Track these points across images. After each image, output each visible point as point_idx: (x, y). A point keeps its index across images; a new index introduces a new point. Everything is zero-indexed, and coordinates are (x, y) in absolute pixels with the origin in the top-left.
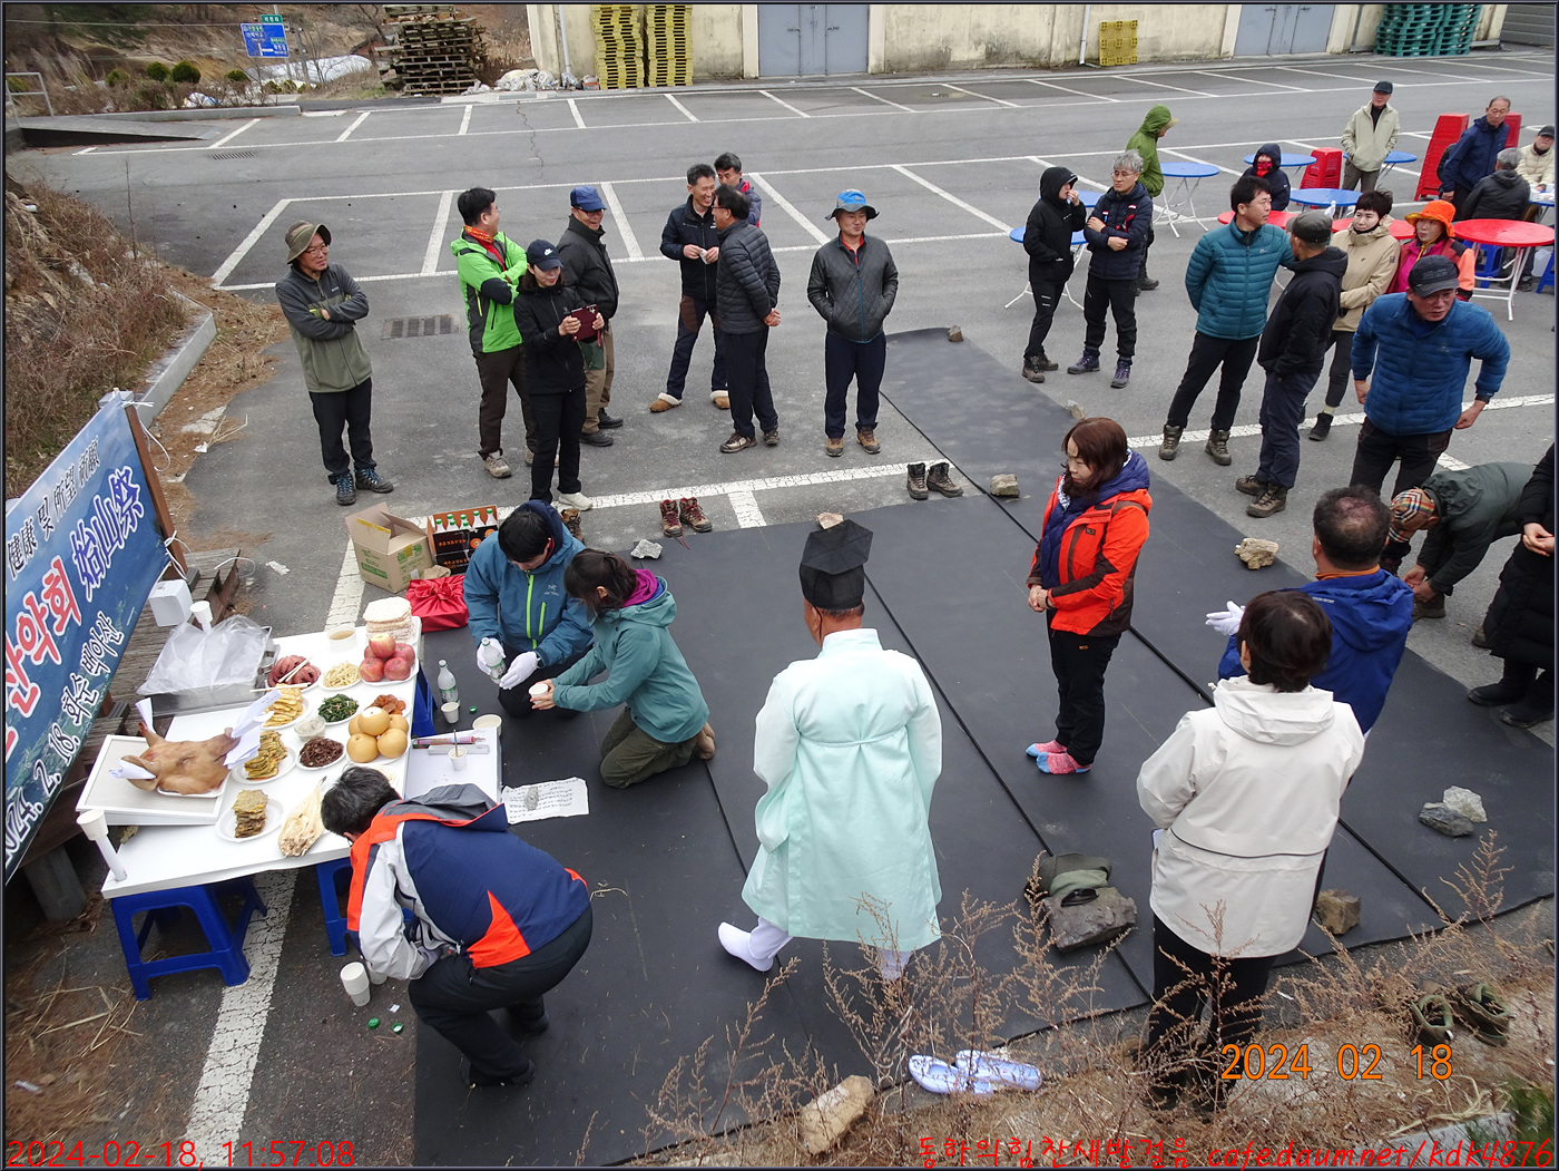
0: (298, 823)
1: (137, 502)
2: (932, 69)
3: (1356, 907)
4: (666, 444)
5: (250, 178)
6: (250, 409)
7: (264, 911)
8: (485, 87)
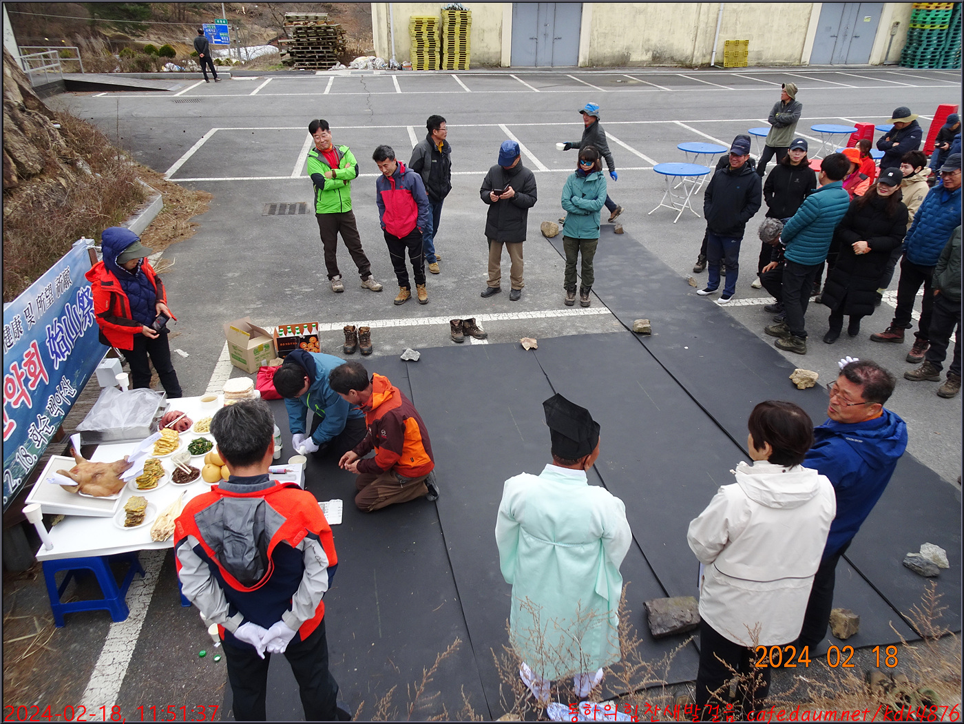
0: (165, 520)
2: (618, 66)
3: (856, 621)
5: (195, 115)
6: (177, 254)
7: (143, 574)
8: (343, 66)
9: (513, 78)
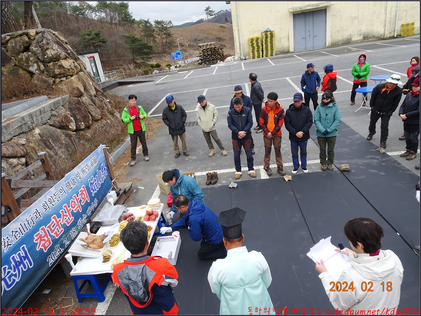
0: (117, 260)
1: (106, 171)
2: (346, 44)
5: (162, 89)
8: (222, 62)
9: (295, 57)
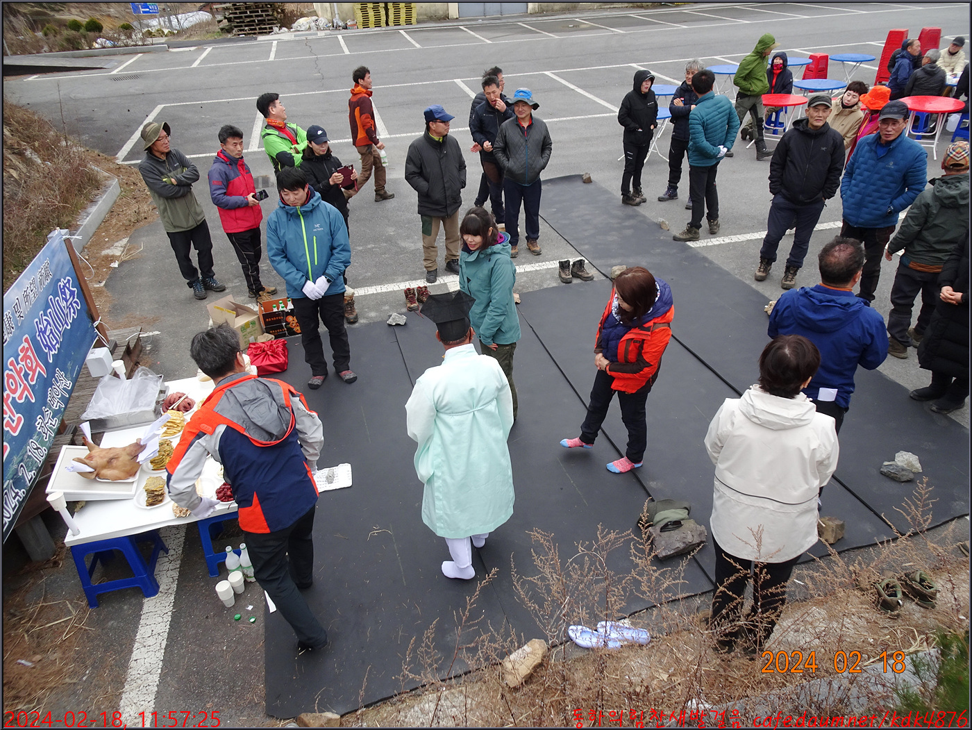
1: (76, 299)
2: (569, 10)
3: (842, 527)
4: (407, 252)
5: (137, 92)
6: (144, 239)
7: (167, 551)
8: (284, 29)
9: (463, 30)
